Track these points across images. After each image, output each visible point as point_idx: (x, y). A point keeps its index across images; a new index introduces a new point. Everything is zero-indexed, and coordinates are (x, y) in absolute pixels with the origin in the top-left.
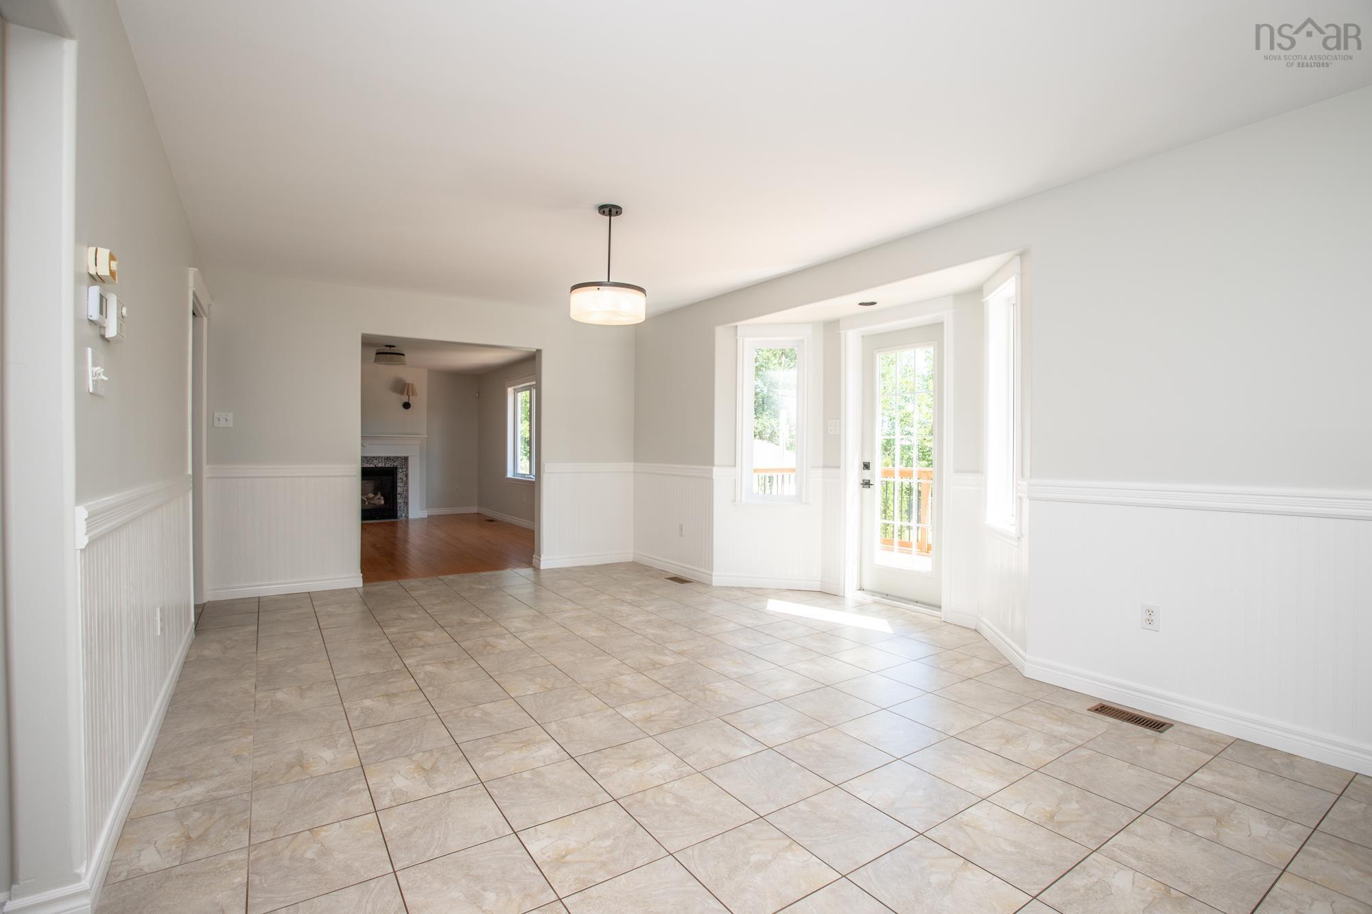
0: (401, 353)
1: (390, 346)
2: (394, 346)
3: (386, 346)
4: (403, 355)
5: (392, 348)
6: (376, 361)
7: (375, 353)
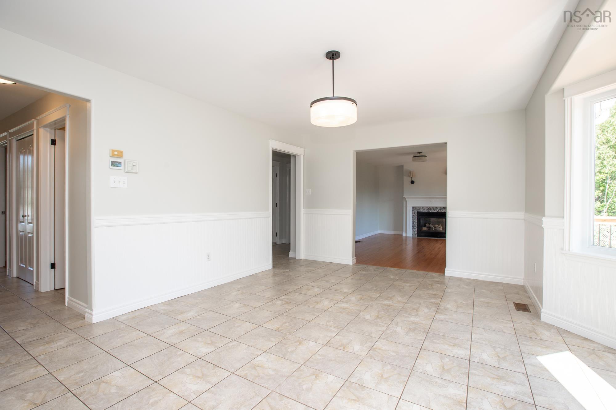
0: (425, 155)
1: (419, 153)
2: (421, 153)
3: (418, 153)
4: (426, 156)
5: (420, 154)
6: (413, 160)
7: (412, 156)
